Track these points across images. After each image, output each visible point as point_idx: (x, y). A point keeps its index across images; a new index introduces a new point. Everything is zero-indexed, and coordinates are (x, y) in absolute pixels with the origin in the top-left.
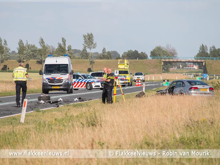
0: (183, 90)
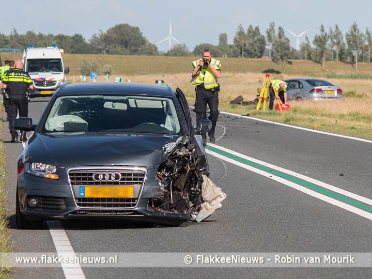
0: (300, 94)
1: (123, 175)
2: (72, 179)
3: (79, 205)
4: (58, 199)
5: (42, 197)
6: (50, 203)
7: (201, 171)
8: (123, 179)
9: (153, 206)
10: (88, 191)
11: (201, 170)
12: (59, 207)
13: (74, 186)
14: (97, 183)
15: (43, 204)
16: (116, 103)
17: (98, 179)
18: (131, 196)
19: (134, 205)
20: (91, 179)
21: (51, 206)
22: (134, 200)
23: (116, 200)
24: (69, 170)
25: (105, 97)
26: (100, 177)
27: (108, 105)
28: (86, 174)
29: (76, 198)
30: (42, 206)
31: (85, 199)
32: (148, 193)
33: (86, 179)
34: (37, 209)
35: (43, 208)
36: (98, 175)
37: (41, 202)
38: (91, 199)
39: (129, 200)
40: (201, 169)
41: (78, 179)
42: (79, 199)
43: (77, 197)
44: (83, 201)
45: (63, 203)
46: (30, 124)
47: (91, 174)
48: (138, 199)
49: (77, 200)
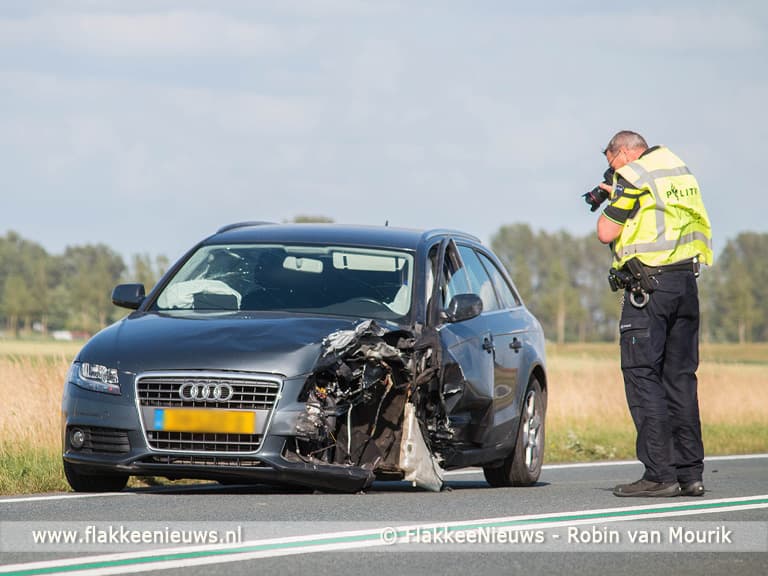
1: (237, 389)
2: (142, 394)
3: (153, 444)
4: (116, 433)
5: (92, 428)
6: (104, 439)
7: (453, 394)
8: (235, 397)
9: (298, 451)
10: (171, 419)
11: (455, 391)
12: (117, 448)
13: (144, 407)
14: (188, 404)
15: (93, 442)
16: (304, 259)
17: (189, 396)
18: (249, 429)
19: (255, 448)
20: (176, 395)
21: (105, 447)
22: (256, 437)
23: (222, 436)
24: (137, 379)
25: (288, 249)
26: (194, 392)
27: (290, 263)
28: (167, 386)
29: (148, 432)
30: (91, 445)
31: (163, 434)
32: (283, 425)
33: (167, 395)
34: (83, 451)
35: (93, 450)
36: (190, 387)
37: (90, 437)
38: (175, 435)
39: (245, 437)
40: (454, 389)
41: (151, 395)
42: (154, 434)
43: (149, 429)
44: (161, 437)
45: (126, 440)
46: (137, 295)
47: (177, 387)
48: (262, 436)
49: (151, 436)
